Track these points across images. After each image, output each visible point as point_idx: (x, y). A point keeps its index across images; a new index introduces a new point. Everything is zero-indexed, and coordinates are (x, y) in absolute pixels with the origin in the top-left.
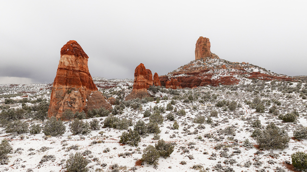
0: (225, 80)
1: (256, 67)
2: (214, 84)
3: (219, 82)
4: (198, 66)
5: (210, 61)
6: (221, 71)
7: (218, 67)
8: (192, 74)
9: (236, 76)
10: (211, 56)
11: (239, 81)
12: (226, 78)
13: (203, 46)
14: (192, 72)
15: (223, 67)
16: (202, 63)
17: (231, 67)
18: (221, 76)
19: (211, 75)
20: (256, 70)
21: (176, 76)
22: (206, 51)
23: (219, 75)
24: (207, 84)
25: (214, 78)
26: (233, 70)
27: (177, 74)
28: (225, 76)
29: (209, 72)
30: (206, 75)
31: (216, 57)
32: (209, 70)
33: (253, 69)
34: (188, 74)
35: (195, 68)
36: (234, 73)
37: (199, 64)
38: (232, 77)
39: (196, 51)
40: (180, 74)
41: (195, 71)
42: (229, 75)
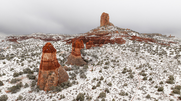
0: (118, 40)
1: (134, 32)
2: (112, 42)
3: (115, 41)
4: (102, 31)
5: (109, 27)
6: (116, 34)
7: (114, 32)
8: (99, 35)
9: (124, 38)
10: (110, 24)
11: (126, 41)
12: (119, 39)
13: (105, 18)
14: (99, 34)
15: (117, 32)
16: (105, 28)
17: (121, 32)
18: (116, 37)
19: (110, 37)
20: (134, 34)
21: (90, 36)
22: (107, 21)
23: (114, 37)
24: (108, 42)
25: (112, 38)
26: (122, 34)
27: (90, 35)
28: (118, 37)
29: (109, 35)
30: (107, 37)
31: (112, 25)
32: (109, 34)
33: (133, 33)
34: (97, 35)
35: (101, 32)
36: (123, 36)
37: (103, 29)
38: (122, 39)
39: (101, 21)
40: (92, 35)
41: (101, 34)
42: (120, 37)
